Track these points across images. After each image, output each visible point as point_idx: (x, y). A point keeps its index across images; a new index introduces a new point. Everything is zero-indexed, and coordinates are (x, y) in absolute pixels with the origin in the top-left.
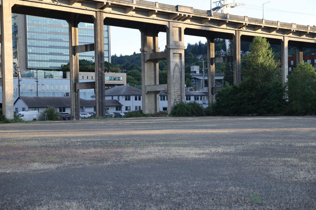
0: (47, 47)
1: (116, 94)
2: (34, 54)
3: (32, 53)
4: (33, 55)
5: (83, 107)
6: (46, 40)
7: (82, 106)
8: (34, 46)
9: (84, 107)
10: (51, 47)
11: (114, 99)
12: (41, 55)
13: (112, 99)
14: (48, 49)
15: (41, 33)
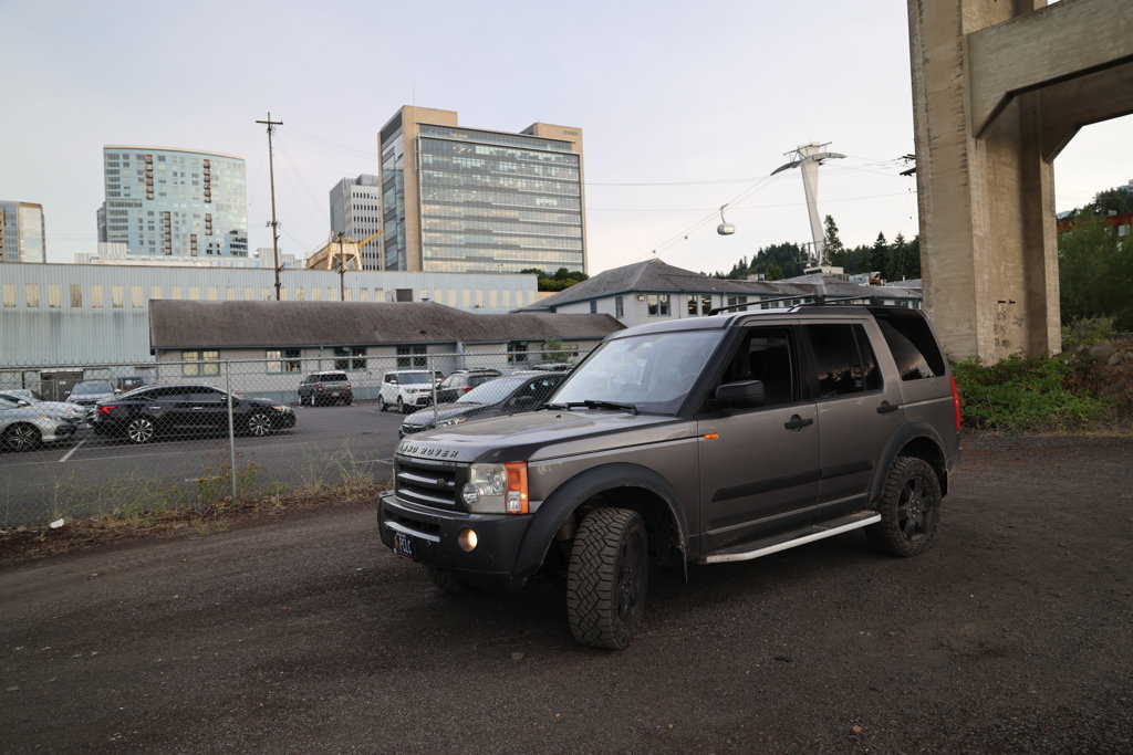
0: (461, 246)
1: (608, 292)
2: (437, 259)
3: (431, 259)
4: (434, 262)
5: (454, 345)
6: (460, 232)
7: (452, 339)
8: (436, 245)
9: (460, 345)
10: (469, 245)
11: (599, 311)
12: (449, 263)
13: (594, 310)
14: (463, 249)
15: (450, 218)
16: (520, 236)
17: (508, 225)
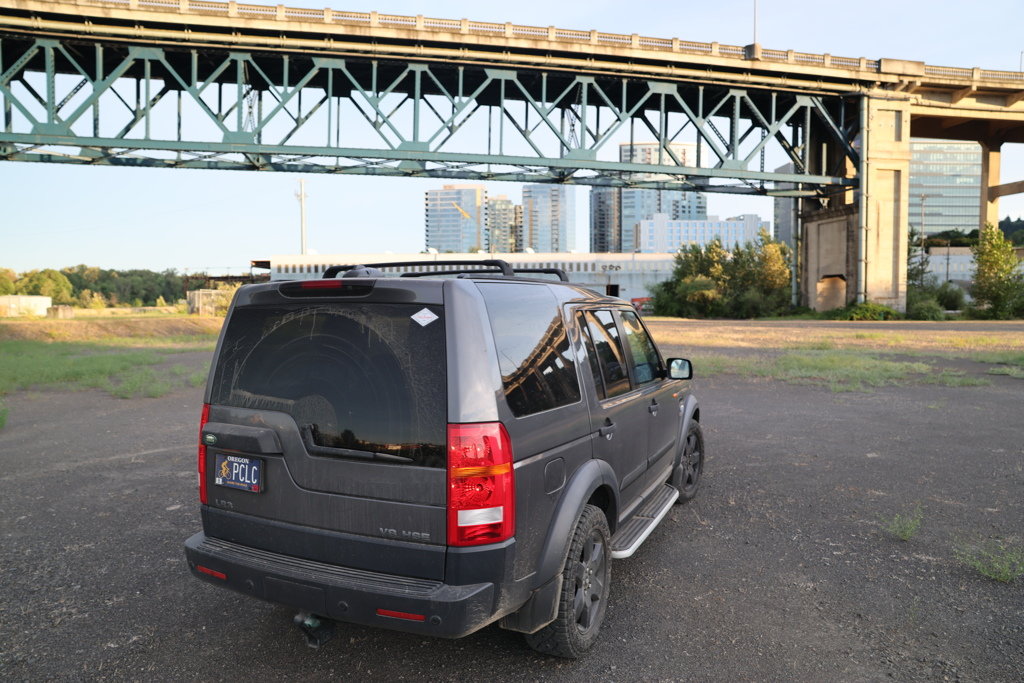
16: (943, 206)
17: (934, 199)
